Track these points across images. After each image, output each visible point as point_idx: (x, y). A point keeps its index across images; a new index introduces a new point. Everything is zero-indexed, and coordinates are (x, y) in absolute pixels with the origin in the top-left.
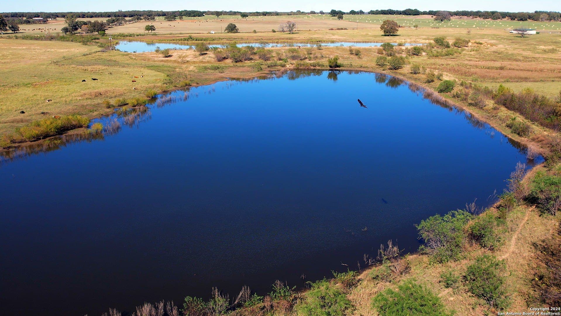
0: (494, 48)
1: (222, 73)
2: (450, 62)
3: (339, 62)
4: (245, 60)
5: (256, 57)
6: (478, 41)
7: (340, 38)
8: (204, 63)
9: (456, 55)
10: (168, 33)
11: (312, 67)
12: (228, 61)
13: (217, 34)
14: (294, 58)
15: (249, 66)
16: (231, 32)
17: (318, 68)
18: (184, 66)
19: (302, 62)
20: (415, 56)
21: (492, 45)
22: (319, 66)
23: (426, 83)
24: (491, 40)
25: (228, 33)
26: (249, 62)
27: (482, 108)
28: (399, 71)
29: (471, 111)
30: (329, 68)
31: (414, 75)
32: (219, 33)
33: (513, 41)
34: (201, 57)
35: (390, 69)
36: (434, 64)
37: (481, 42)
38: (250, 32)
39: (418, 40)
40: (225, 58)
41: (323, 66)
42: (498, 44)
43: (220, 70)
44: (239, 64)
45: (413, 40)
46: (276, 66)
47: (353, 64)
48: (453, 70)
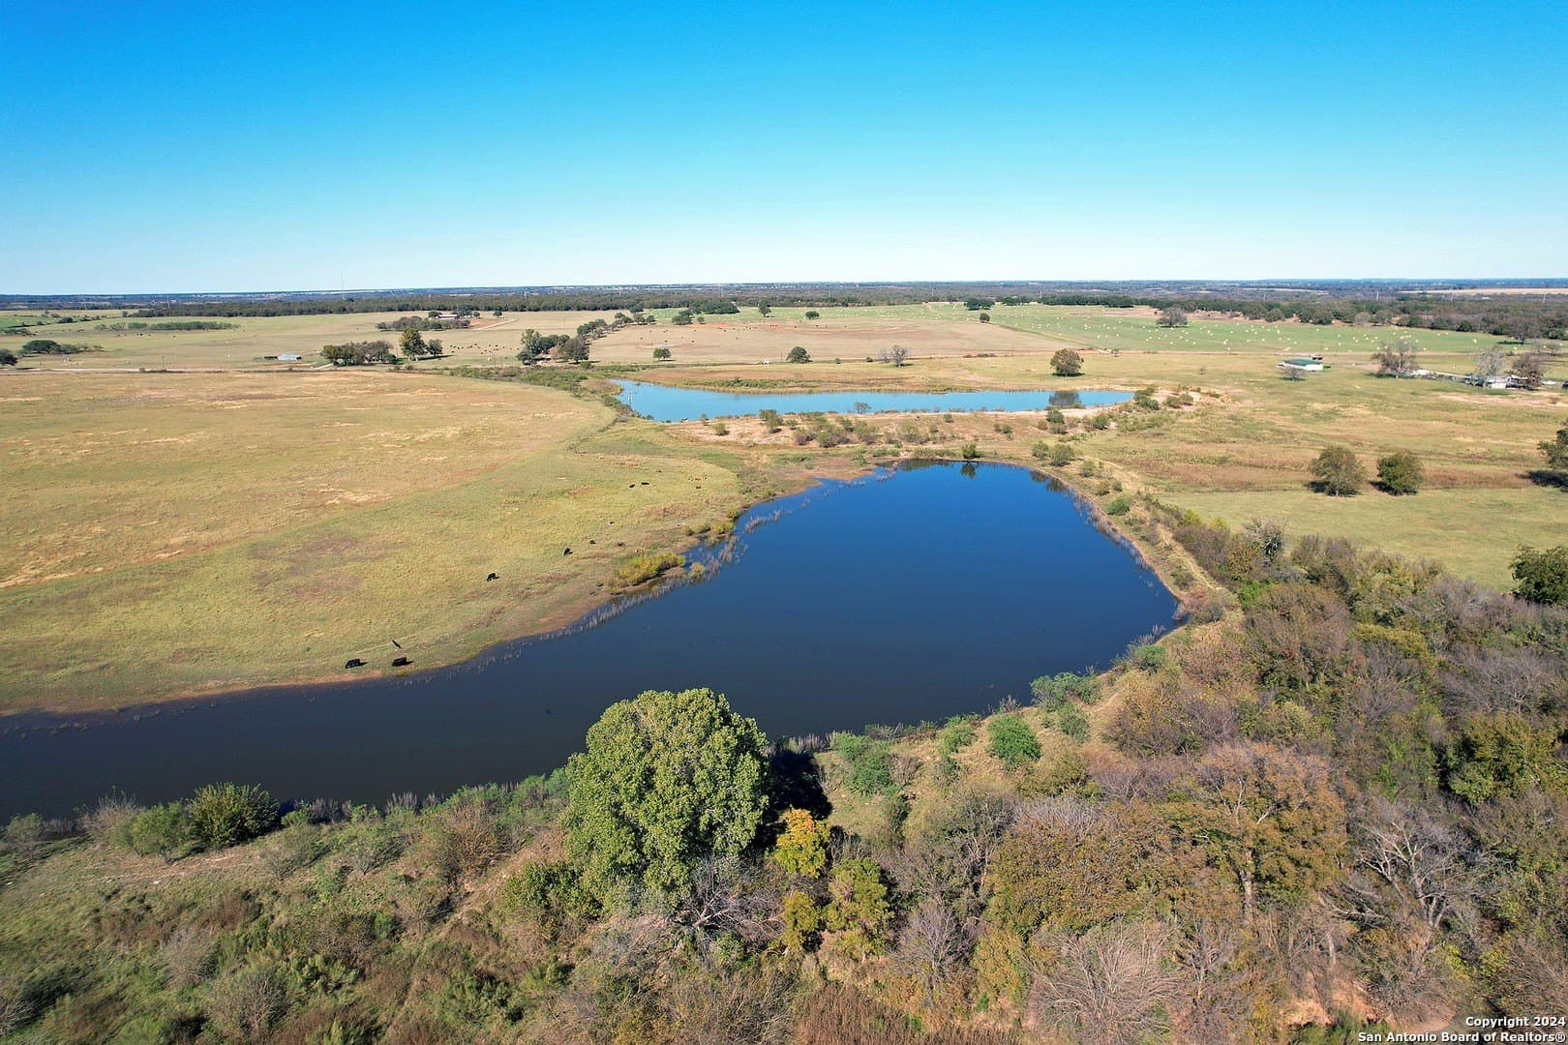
0: (1234, 408)
1: (810, 469)
2: (1147, 446)
3: (979, 448)
4: (839, 443)
5: (854, 436)
6: (1213, 390)
7: (983, 379)
8: (779, 447)
9: (1165, 425)
10: (690, 362)
11: (938, 457)
12: (814, 444)
13: (775, 366)
14: (910, 439)
15: (847, 455)
16: (798, 362)
17: (947, 458)
18: (753, 453)
19: (924, 447)
20: (1098, 431)
21: (1235, 399)
22: (949, 455)
23: (1097, 494)
24: (1237, 387)
25: (792, 362)
26: (845, 446)
27: (1153, 545)
28: (1065, 469)
29: (1140, 549)
30: (963, 459)
31: (1085, 479)
32: (776, 363)
33: (1275, 390)
34: (774, 436)
35: (1052, 464)
36: (1123, 450)
37: (1218, 392)
38: (829, 362)
39: (1112, 386)
40: (809, 439)
41: (954, 455)
42: (1245, 398)
43: (806, 462)
44: (830, 450)
45: (1104, 386)
46: (884, 454)
47: (1000, 452)
48: (1146, 466)
